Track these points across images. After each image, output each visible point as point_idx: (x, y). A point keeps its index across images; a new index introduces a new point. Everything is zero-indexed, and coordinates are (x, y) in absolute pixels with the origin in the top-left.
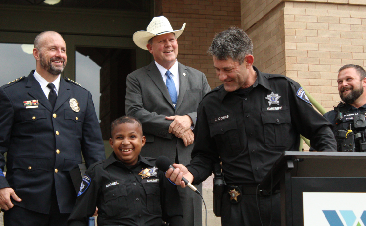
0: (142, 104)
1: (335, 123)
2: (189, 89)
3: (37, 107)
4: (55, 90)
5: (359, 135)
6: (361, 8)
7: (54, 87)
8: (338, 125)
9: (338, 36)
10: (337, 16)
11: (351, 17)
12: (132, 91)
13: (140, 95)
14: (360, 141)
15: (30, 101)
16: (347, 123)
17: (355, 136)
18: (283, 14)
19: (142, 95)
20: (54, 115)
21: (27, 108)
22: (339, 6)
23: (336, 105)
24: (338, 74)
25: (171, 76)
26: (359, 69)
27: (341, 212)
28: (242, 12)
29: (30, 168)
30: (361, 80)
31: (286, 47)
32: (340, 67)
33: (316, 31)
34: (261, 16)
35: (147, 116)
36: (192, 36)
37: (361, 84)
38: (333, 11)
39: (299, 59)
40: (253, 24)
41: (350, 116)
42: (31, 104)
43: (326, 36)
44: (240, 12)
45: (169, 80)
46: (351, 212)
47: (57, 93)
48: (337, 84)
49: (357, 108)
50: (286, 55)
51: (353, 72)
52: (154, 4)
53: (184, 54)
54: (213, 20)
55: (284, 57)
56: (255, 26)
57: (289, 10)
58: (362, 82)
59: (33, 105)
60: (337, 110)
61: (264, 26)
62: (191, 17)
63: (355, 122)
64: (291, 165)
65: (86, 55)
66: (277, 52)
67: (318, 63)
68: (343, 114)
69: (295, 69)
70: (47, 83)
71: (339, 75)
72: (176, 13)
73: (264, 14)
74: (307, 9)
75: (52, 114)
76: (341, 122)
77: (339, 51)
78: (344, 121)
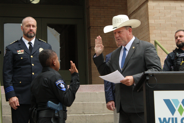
1: (175, 58)
3: (23, 53)
4: (32, 45)
7: (32, 43)
8: (176, 59)
9: (175, 16)
10: (174, 6)
11: (181, 6)
15: (20, 51)
18: (148, 6)
20: (32, 57)
21: (19, 54)
22: (175, 1)
24: (175, 34)
27: (172, 100)
28: (128, 5)
29: (20, 82)
31: (150, 22)
32: (176, 31)
33: (164, 14)
34: (137, 7)
36: (104, 17)
38: (172, 4)
39: (156, 28)
40: (133, 11)
41: (182, 55)
42: (20, 52)
43: (169, 16)
44: (127, 5)
47: (33, 46)
50: (150, 26)
52: (86, 2)
53: (101, 27)
54: (114, 10)
55: (149, 27)
56: (134, 12)
57: (151, 4)
59: (21, 52)
60: (175, 52)
61: (139, 12)
62: (104, 8)
64: (148, 78)
65: (53, 28)
66: (145, 25)
67: (165, 29)
69: (154, 33)
70: (28, 42)
72: (96, 6)
73: (139, 6)
74: (159, 3)
75: (30, 56)
77: (176, 23)
78: (179, 57)
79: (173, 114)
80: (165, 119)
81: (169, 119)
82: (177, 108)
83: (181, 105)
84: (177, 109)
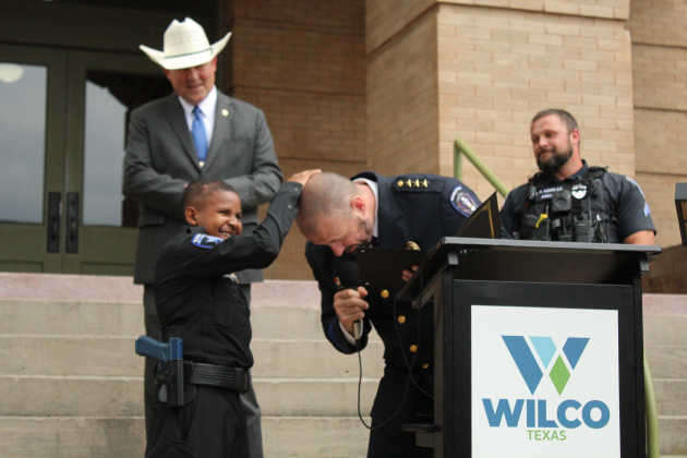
0: (149, 160)
1: (523, 204)
2: (229, 137)
5: (557, 223)
6: (563, 19)
8: (529, 207)
9: (525, 64)
10: (523, 30)
11: (546, 33)
12: (135, 138)
13: (146, 146)
14: (559, 232)
16: (543, 205)
17: (551, 225)
18: (437, 25)
19: (149, 144)
22: (528, 15)
23: (532, 175)
25: (200, 115)
26: (564, 116)
27: (532, 338)
28: (369, 18)
30: (569, 134)
31: (440, 79)
33: (490, 54)
34: (399, 26)
35: (153, 182)
37: (569, 141)
38: (518, 23)
39: (461, 98)
40: (386, 39)
41: (547, 193)
43: (506, 62)
45: (197, 123)
46: (549, 340)
48: (530, 143)
49: (562, 179)
50: (440, 91)
51: (554, 123)
55: (435, 95)
57: (446, 19)
58: (571, 137)
61: (405, 42)
63: (554, 201)
64: (453, 261)
66: (425, 87)
67: (491, 106)
68: (538, 190)
69: (454, 116)
71: (532, 129)
73: (406, 23)
74: (476, 17)
76: (533, 202)
77: (526, 87)
78: (538, 200)
79: (533, 389)
80: (504, 404)
81: (519, 403)
82: (546, 366)
83: (560, 357)
84: (546, 371)
